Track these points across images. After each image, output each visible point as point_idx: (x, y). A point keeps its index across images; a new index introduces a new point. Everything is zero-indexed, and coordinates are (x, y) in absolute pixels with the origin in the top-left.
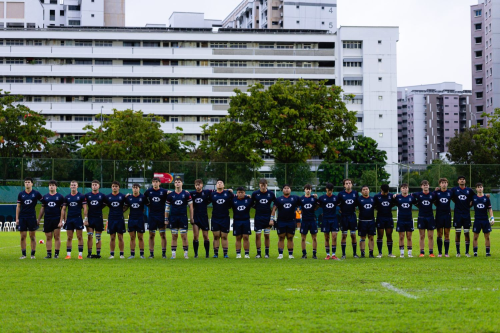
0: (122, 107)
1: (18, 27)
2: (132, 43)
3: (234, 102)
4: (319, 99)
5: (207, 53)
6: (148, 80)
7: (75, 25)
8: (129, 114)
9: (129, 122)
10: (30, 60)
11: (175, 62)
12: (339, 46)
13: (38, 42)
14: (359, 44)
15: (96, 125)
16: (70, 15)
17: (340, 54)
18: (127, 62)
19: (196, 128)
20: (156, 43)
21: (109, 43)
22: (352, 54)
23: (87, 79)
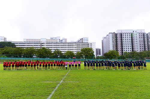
0: (68, 50)
1: (57, 42)
2: (68, 44)
3: (81, 50)
4: (90, 50)
5: (76, 45)
6: (70, 48)
7: (62, 42)
8: (69, 51)
9: (71, 52)
10: (58, 46)
11: (73, 46)
12: (90, 44)
13: (59, 44)
14: (92, 44)
15: (66, 52)
16: (61, 41)
17: (90, 45)
18: (68, 46)
19: (76, 52)
20: (71, 44)
21: (66, 44)
22: (91, 45)
23: (64, 48)
